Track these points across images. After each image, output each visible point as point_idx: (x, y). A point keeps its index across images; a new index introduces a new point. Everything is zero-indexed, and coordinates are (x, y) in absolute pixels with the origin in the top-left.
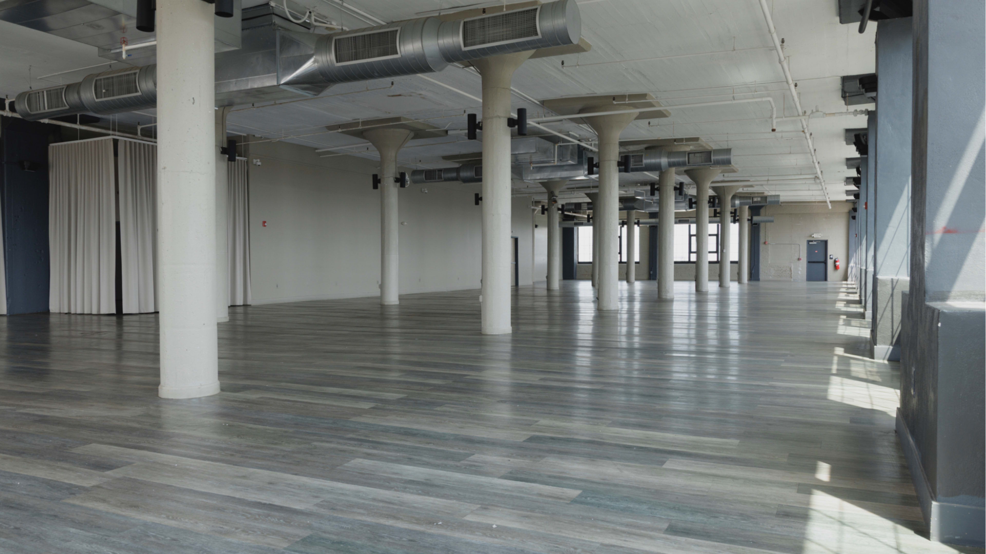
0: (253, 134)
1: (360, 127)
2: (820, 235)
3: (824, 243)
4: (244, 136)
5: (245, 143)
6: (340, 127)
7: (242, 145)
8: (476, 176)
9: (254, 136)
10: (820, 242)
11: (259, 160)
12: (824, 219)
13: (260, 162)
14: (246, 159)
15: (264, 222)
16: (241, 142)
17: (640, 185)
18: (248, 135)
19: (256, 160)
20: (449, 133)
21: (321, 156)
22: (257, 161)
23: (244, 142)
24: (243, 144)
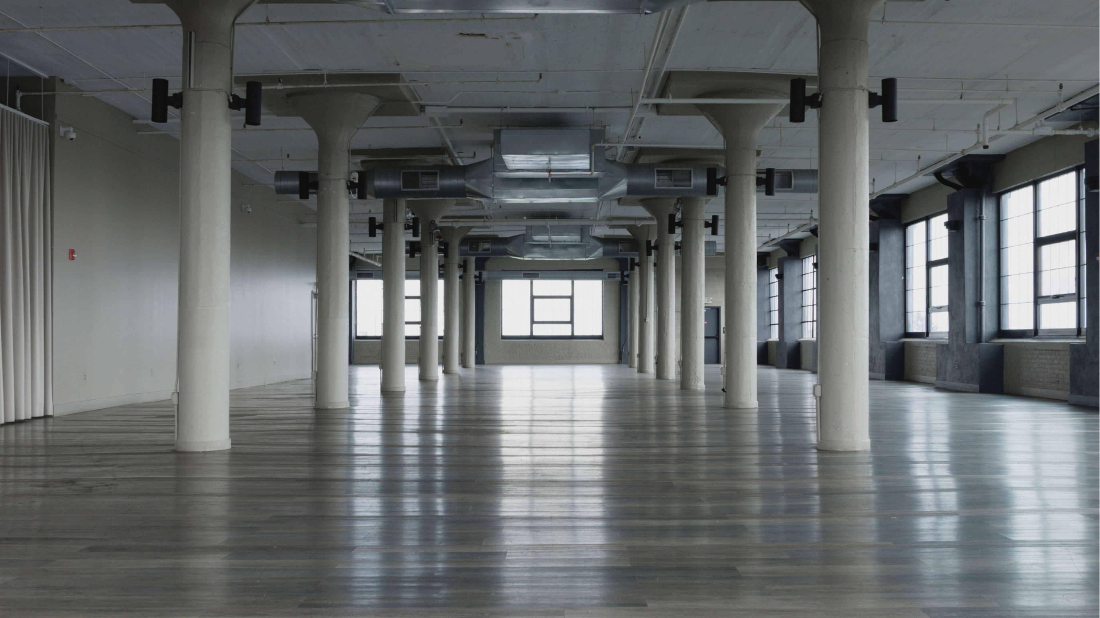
0: (62, 78)
1: (326, 84)
2: (711, 300)
3: (715, 311)
4: (45, 80)
5: (46, 93)
6: (280, 81)
7: (41, 95)
8: (404, 188)
9: (62, 80)
10: (710, 309)
11: (72, 129)
12: (716, 278)
13: (74, 131)
14: (48, 124)
15: (72, 252)
16: (40, 91)
17: (527, 218)
18: (53, 79)
19: (67, 129)
20: (428, 109)
21: (139, 133)
22: (69, 131)
23: (44, 91)
24: (43, 93)
